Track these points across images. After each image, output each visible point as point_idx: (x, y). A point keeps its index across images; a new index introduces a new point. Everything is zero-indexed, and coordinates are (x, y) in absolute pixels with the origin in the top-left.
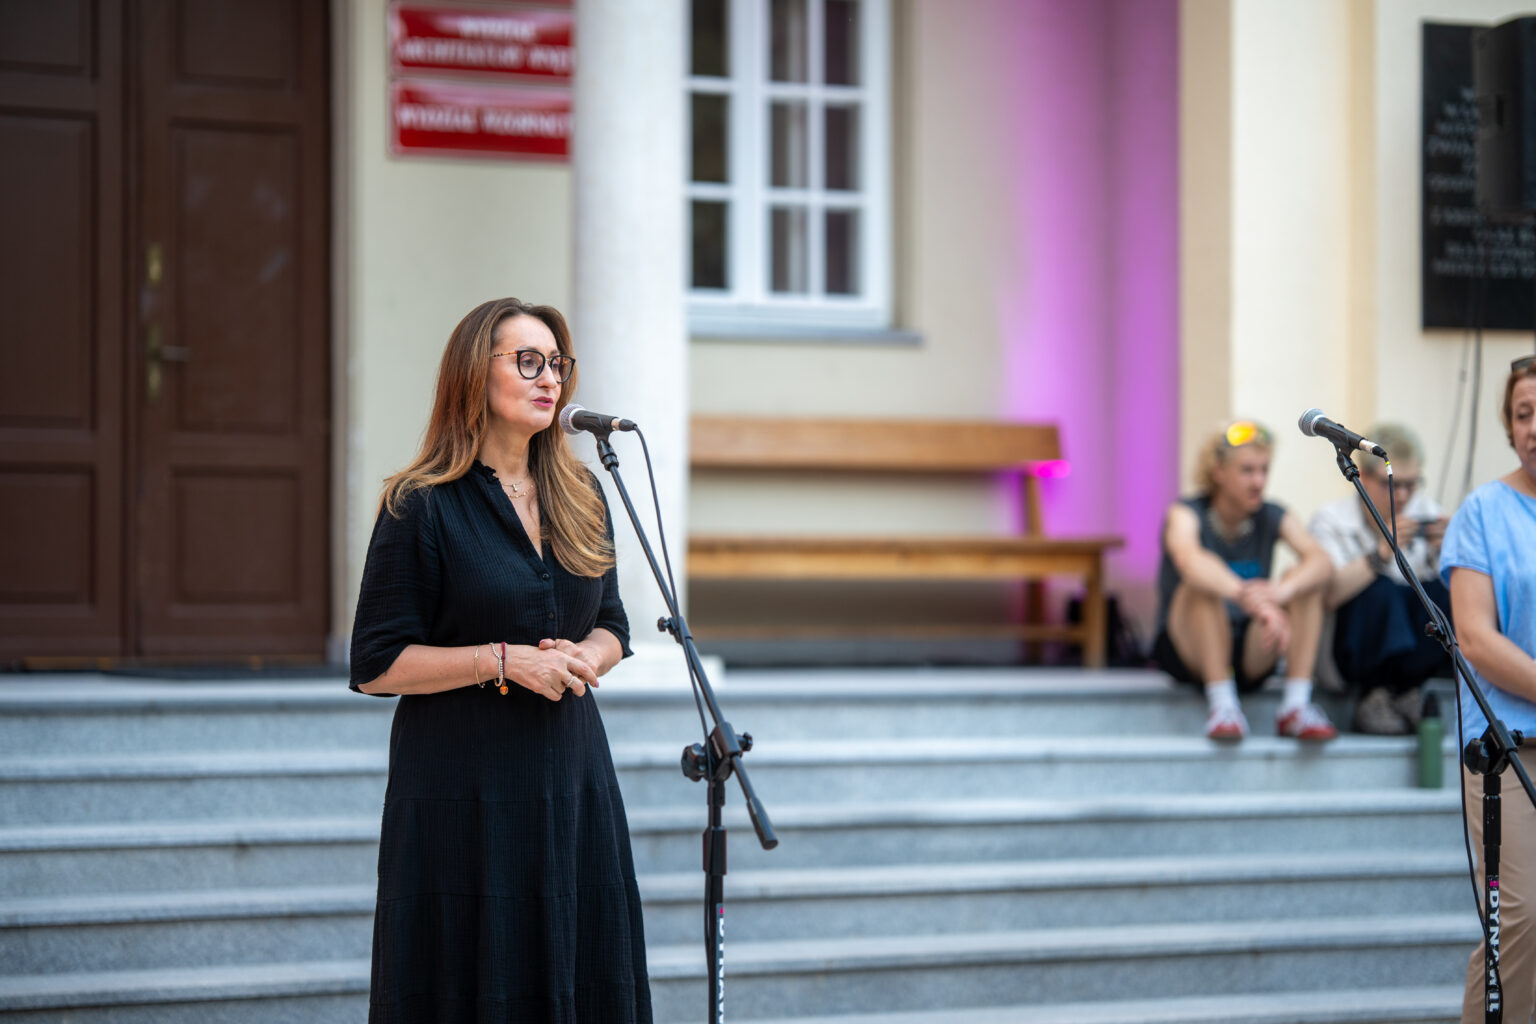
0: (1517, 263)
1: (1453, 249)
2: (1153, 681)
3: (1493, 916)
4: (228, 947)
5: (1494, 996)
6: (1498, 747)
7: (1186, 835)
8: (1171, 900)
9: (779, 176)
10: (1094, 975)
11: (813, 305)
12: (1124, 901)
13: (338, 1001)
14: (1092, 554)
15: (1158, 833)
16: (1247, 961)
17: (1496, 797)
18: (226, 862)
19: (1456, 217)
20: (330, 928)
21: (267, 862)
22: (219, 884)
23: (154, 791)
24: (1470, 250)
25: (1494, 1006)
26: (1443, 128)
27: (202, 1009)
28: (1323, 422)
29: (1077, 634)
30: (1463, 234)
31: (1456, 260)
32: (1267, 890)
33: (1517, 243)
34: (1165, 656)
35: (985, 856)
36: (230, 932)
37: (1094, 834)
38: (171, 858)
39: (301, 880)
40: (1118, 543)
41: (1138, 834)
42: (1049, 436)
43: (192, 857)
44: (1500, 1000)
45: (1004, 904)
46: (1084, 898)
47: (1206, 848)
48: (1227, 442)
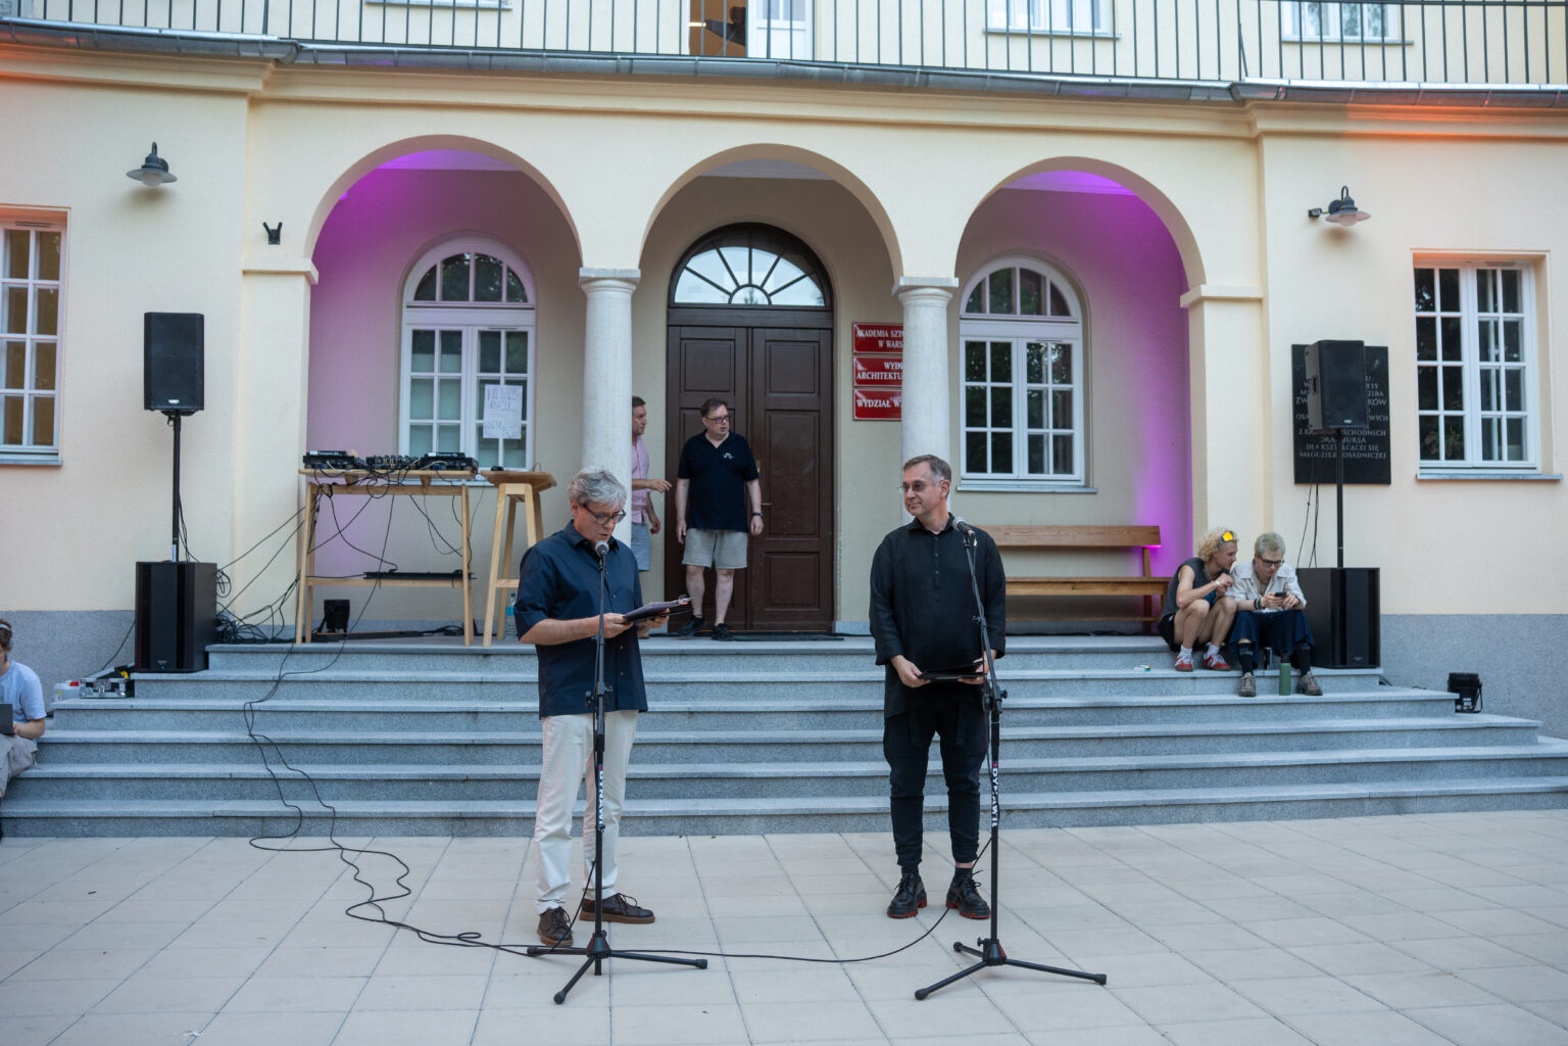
1: (1309, 447)
2: (1160, 642)
3: (995, 781)
4: (668, 756)
5: (995, 819)
7: (1138, 715)
8: (1115, 745)
9: (1033, 422)
10: (1059, 780)
11: (1049, 478)
12: (1091, 745)
13: (698, 781)
15: (1123, 714)
16: (1136, 774)
18: (685, 720)
20: (712, 749)
21: (700, 720)
22: (681, 729)
23: (670, 688)
24: (1318, 447)
25: (995, 824)
27: (638, 782)
31: (1310, 451)
32: (1163, 741)
34: (1166, 630)
35: (1038, 724)
36: (669, 750)
37: (1092, 714)
38: (660, 717)
39: (718, 728)
41: (1114, 714)
42: (1154, 532)
43: (670, 717)
44: (997, 822)
45: (1031, 746)
46: (1072, 743)
47: (1147, 721)
48: (1223, 540)
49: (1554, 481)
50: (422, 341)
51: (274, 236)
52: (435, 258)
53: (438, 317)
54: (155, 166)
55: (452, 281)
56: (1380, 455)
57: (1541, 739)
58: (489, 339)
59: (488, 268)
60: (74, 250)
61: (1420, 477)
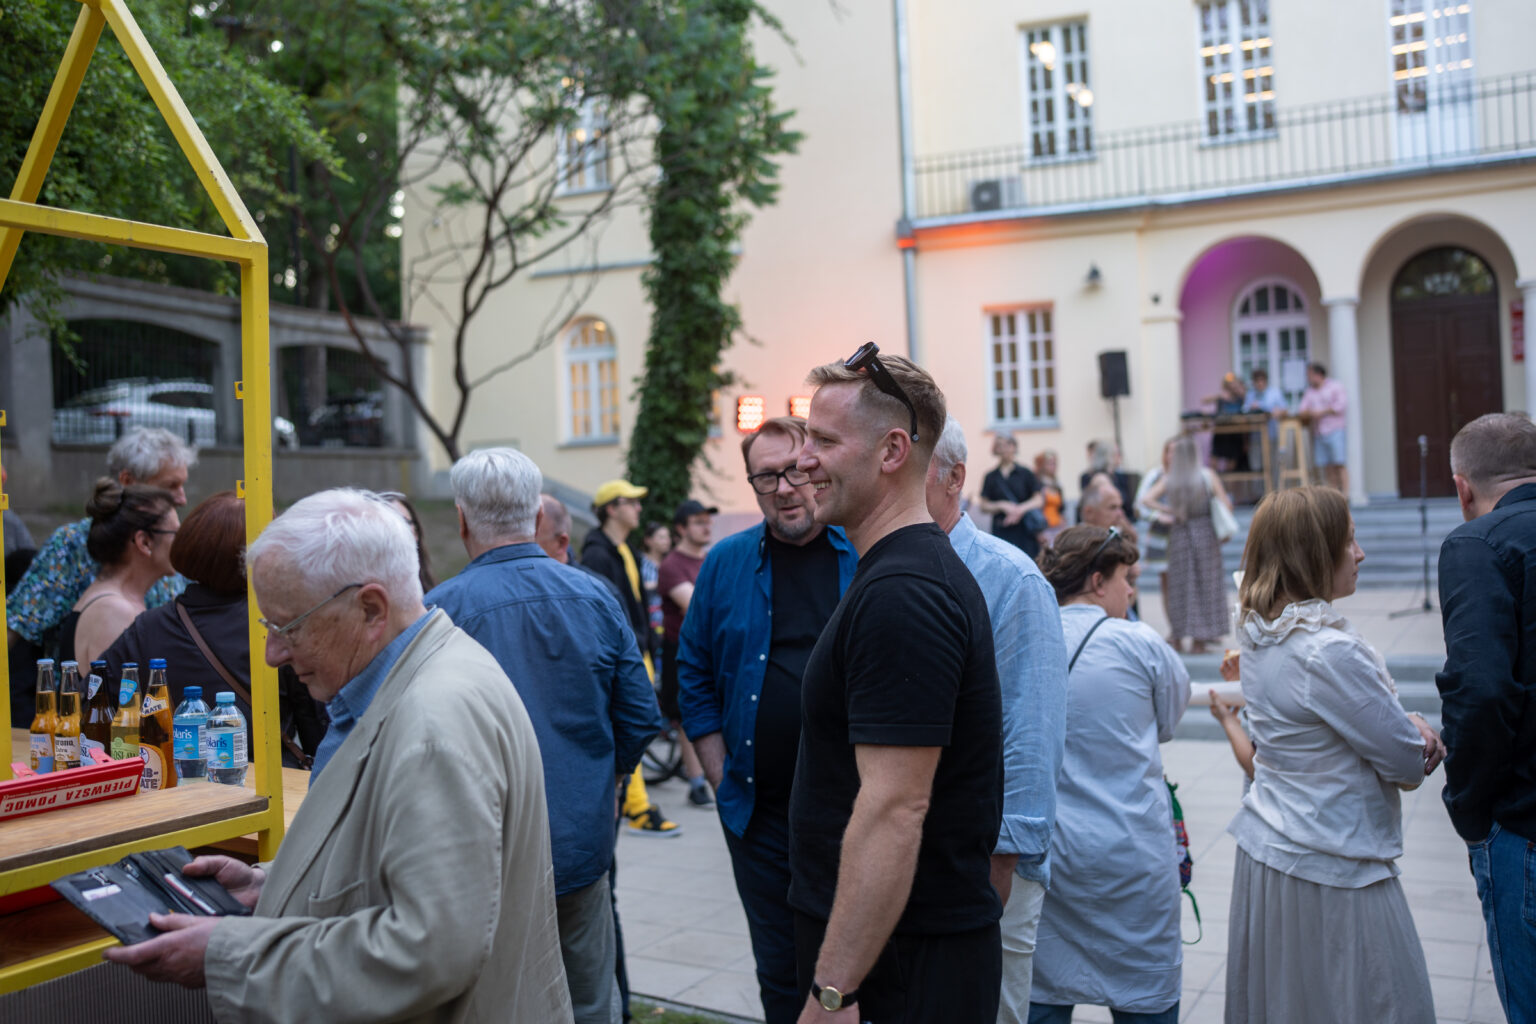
50: (1246, 339)
51: (1156, 300)
52: (1249, 290)
53: (1254, 324)
54: (1094, 274)
55: (1261, 302)
58: (1284, 335)
59: (1281, 293)
60: (1060, 319)
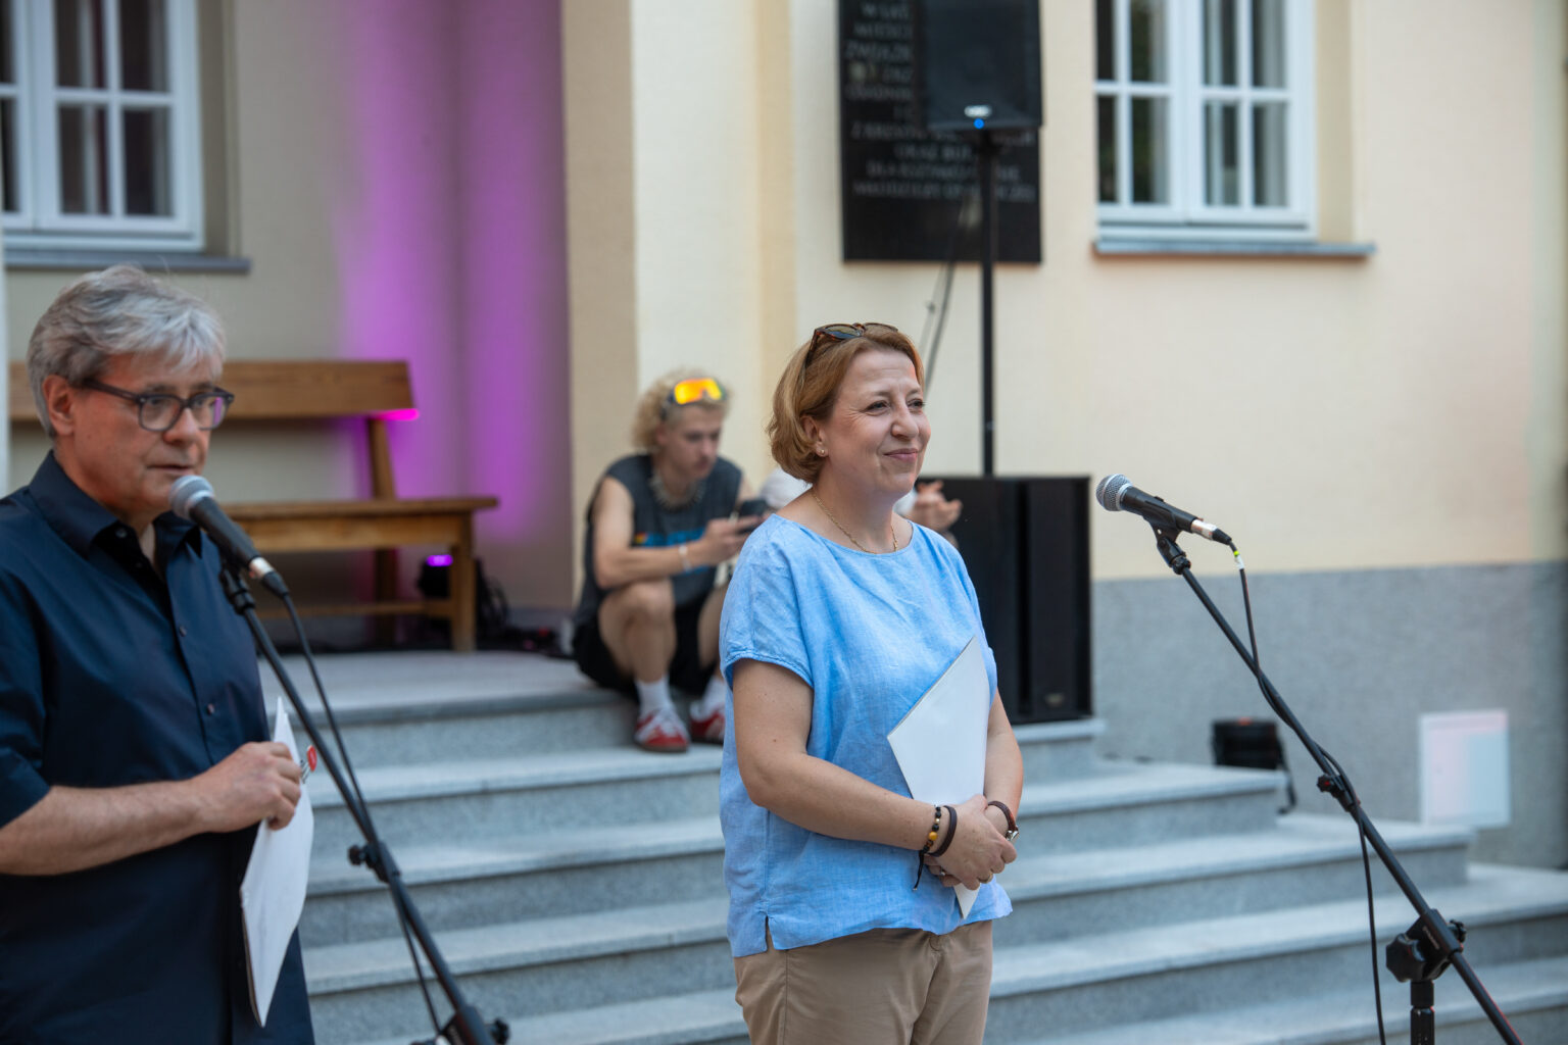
0: (941, 182)
1: (875, 169)
6: (1437, 946)
9: (67, 75)
11: (118, 226)
12: (606, 975)
14: (459, 516)
17: (1428, 1011)
19: (876, 131)
24: (892, 170)
26: (862, 30)
28: (1133, 495)
29: (439, 608)
30: (886, 151)
31: (877, 179)
33: (941, 162)
40: (492, 503)
48: (672, 399)
49: (1353, 259)
56: (1020, 193)
57: (1476, 871)
61: (1104, 248)
